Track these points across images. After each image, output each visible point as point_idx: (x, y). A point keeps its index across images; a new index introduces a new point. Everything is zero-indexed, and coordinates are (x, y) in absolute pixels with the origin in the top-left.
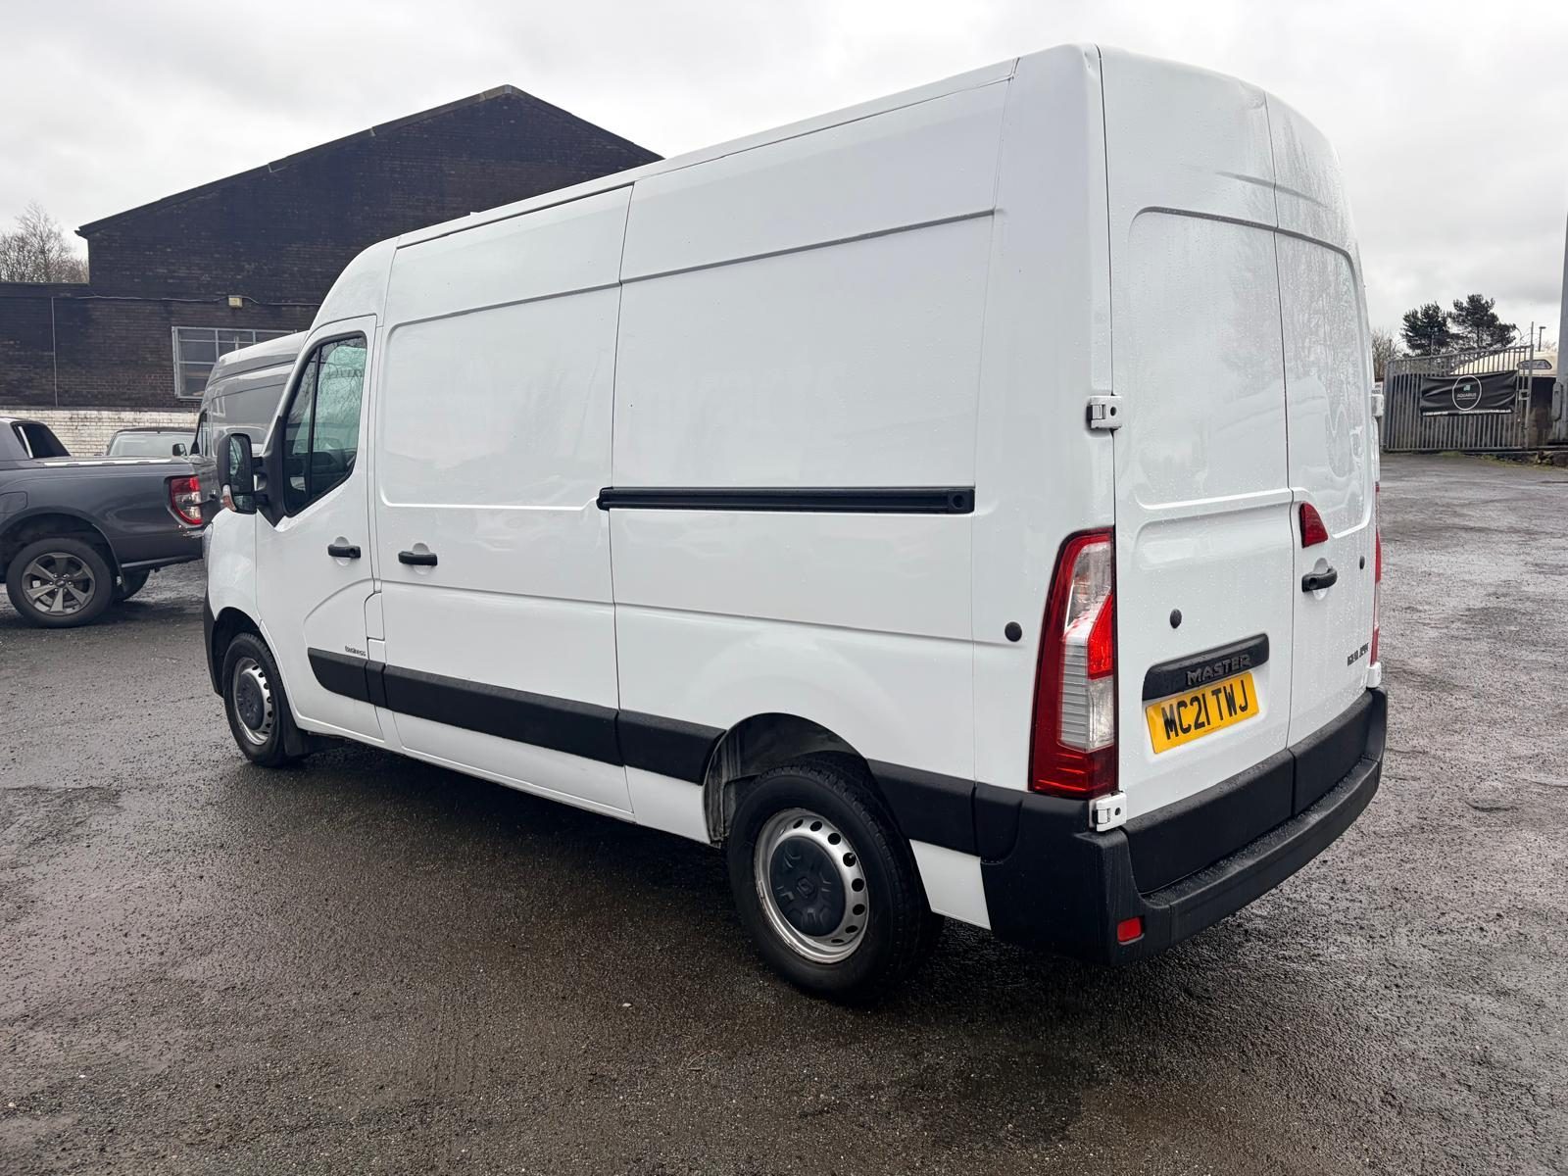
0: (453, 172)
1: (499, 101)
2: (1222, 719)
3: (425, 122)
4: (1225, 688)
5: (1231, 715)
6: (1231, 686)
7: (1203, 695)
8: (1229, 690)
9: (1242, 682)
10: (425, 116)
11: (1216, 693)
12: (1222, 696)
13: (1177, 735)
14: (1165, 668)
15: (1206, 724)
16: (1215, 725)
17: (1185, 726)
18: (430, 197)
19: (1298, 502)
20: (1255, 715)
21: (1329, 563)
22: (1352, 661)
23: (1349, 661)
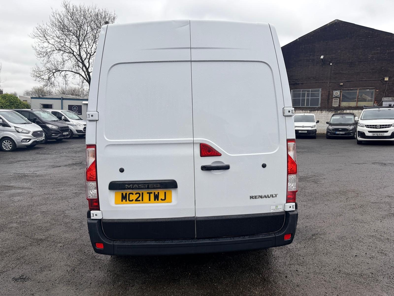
0: (318, 46)
1: (333, 24)
2: (149, 201)
3: (312, 34)
4: (154, 192)
5: (155, 200)
6: (158, 193)
7: (143, 193)
8: (156, 193)
9: (165, 193)
10: (312, 33)
11: (150, 194)
12: (152, 194)
13: (126, 201)
14: (117, 182)
15: (141, 200)
16: (145, 202)
17: (131, 199)
18: (311, 54)
19: (198, 143)
20: (170, 202)
21: (226, 163)
22: (255, 198)
23: (251, 197)
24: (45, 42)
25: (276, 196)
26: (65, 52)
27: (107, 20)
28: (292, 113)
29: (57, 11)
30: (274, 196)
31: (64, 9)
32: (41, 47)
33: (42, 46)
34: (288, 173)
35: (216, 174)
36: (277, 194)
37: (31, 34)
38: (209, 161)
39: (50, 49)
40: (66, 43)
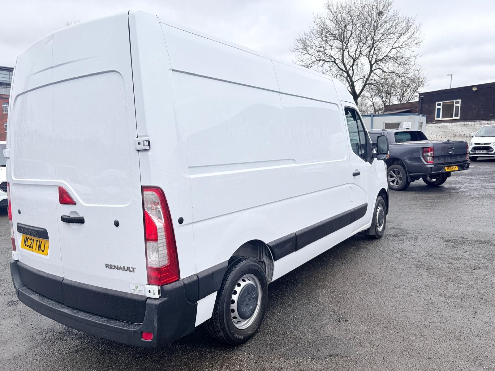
2: (36, 249)
4: (39, 241)
5: (38, 250)
7: (34, 239)
8: (40, 242)
9: (45, 242)
11: (37, 241)
12: (38, 243)
13: (26, 246)
15: (32, 248)
16: (33, 250)
19: (57, 186)
20: (46, 255)
21: (81, 215)
22: (111, 268)
23: (107, 266)
24: (306, 54)
25: (133, 271)
26: (326, 61)
27: (380, 9)
28: (144, 146)
29: (319, 14)
30: (131, 269)
31: (327, 11)
32: (300, 60)
33: (302, 59)
34: (146, 240)
35: (74, 227)
36: (135, 268)
37: (291, 47)
38: (67, 210)
39: (310, 61)
40: (325, 51)
